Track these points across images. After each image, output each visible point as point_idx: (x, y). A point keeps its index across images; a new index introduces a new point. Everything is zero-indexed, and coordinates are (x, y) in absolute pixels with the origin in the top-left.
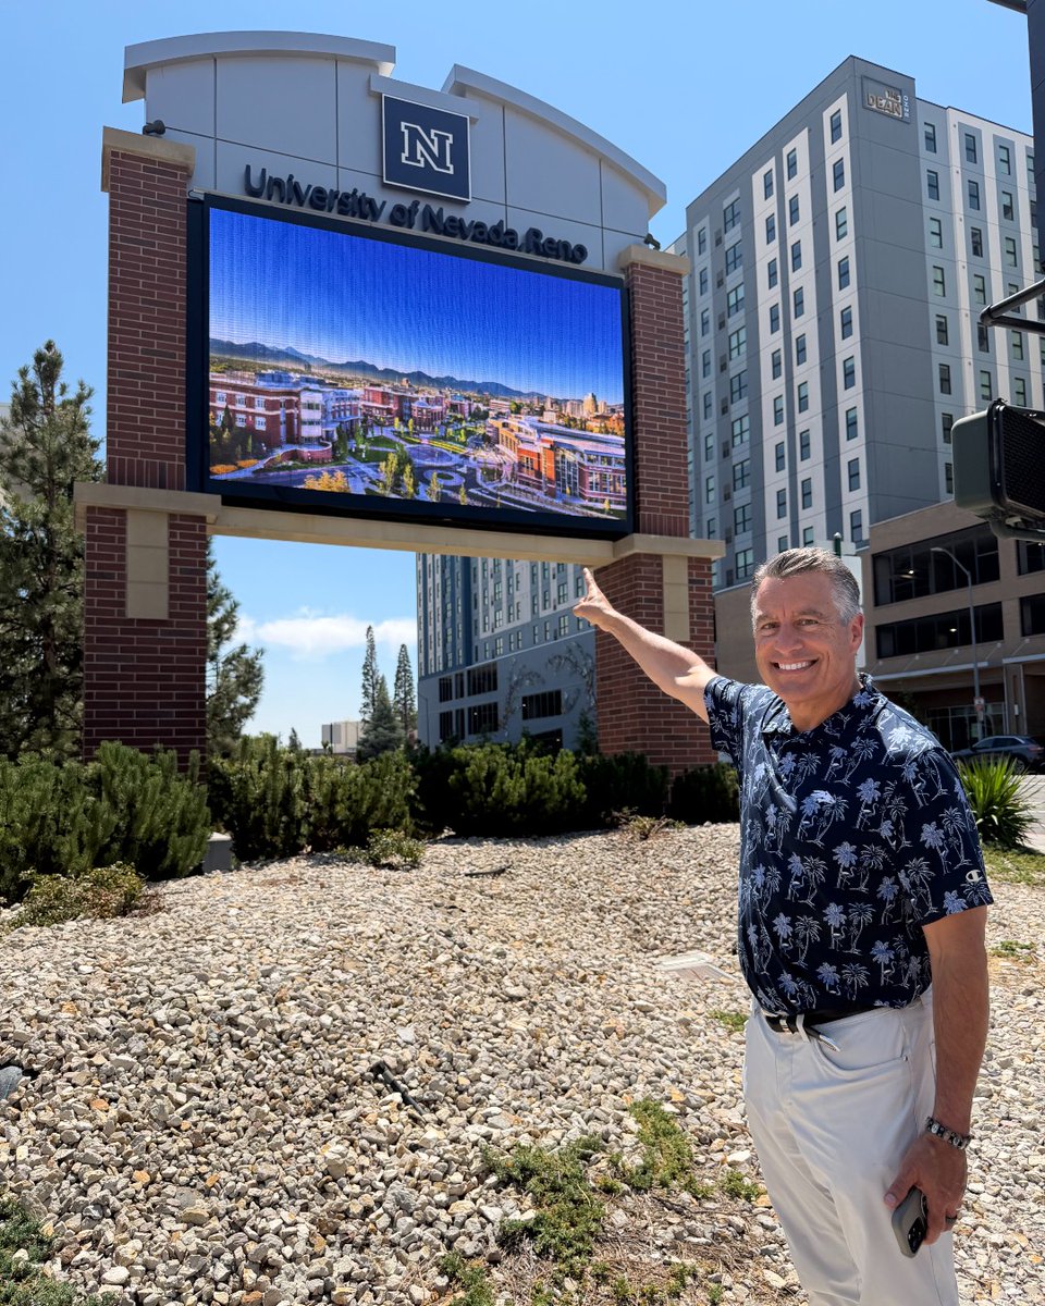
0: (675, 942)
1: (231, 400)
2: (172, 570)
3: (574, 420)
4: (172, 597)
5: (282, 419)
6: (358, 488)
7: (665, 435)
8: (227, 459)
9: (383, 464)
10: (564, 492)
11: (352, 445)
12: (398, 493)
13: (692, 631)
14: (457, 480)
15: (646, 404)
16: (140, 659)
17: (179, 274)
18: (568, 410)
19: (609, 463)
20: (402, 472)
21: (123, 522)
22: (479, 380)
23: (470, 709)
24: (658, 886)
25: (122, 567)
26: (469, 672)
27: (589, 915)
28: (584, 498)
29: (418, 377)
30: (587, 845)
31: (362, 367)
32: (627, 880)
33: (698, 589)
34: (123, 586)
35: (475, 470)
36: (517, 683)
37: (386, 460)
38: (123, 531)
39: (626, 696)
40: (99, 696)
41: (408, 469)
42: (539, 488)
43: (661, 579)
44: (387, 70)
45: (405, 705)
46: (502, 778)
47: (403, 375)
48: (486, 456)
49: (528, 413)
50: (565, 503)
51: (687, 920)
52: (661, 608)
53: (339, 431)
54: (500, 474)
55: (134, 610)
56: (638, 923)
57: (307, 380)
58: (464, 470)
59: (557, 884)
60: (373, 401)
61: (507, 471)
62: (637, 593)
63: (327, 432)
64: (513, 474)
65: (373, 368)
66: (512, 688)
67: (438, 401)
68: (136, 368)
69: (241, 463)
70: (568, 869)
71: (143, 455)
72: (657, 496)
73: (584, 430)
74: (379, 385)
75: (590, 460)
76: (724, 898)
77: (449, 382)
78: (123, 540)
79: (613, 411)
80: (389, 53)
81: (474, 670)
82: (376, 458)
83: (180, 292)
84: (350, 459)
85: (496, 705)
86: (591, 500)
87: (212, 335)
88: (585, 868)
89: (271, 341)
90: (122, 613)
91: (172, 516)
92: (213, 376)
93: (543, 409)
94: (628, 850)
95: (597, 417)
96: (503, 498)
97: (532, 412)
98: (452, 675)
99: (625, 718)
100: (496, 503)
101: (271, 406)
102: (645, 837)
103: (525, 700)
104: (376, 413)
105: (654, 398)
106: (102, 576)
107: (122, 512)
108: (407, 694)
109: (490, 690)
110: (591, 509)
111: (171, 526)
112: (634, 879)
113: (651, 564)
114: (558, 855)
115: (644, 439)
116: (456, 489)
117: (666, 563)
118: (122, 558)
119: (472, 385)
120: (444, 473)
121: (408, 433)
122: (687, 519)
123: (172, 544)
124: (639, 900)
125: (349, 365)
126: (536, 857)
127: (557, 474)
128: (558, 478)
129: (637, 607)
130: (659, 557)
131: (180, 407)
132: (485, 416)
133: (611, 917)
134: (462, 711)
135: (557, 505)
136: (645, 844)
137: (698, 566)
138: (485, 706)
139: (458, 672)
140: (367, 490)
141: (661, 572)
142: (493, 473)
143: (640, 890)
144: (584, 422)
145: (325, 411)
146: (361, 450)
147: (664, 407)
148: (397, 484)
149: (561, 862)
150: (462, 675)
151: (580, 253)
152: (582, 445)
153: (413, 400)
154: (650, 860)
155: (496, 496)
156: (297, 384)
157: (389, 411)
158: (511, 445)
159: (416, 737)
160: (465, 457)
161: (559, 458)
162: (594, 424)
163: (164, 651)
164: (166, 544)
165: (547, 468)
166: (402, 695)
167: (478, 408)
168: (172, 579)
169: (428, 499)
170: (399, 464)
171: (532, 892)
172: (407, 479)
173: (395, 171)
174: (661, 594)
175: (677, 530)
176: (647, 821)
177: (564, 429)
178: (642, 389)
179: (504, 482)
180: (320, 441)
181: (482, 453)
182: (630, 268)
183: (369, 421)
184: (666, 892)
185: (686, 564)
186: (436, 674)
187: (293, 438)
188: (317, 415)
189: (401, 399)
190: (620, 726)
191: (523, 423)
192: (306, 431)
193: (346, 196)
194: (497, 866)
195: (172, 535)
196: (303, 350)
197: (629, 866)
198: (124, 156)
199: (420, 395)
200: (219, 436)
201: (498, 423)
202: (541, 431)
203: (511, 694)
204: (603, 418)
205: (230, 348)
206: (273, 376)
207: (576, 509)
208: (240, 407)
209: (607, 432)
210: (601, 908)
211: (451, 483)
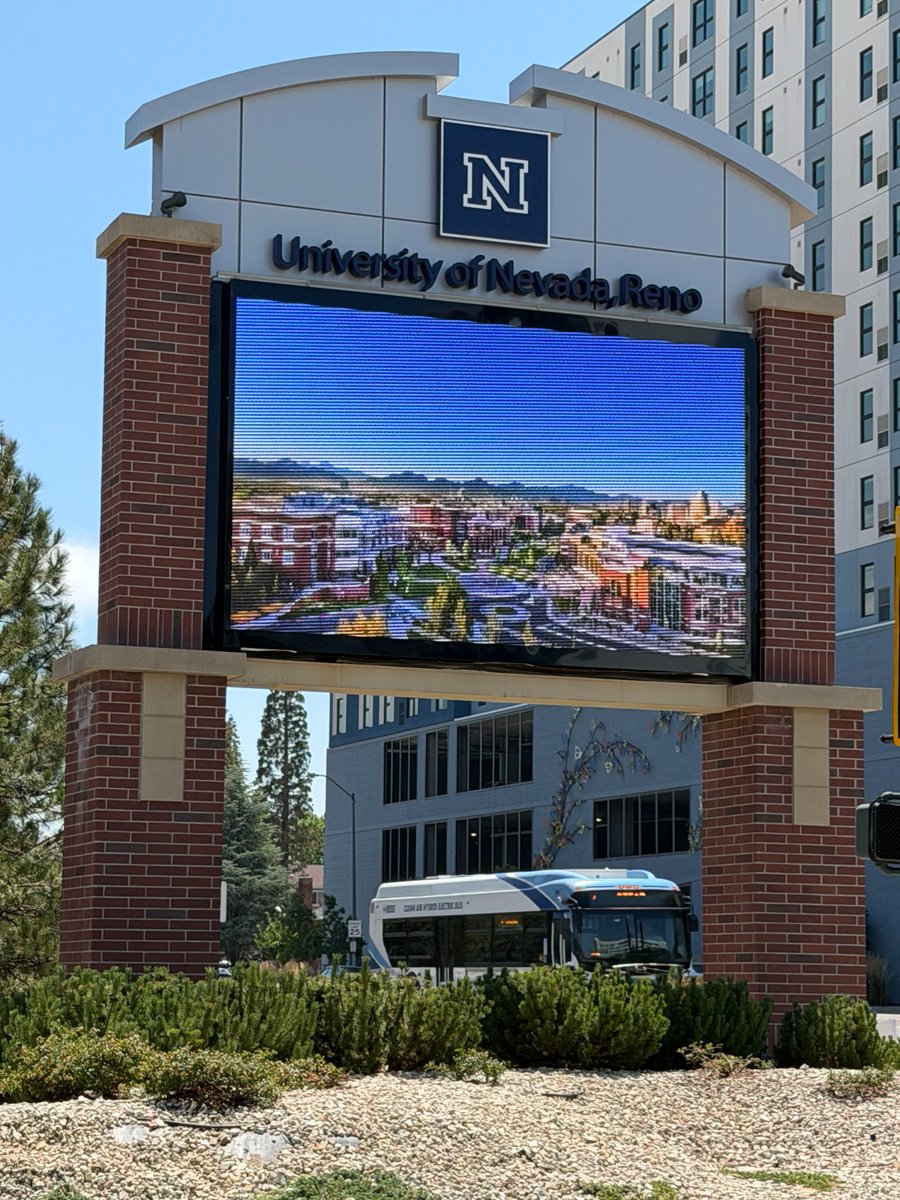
0: (731, 1160)
1: (256, 532)
2: (188, 743)
3: (678, 528)
4: (187, 775)
5: (314, 551)
6: (400, 632)
7: (803, 540)
8: (249, 606)
9: (430, 600)
10: (661, 624)
11: (394, 578)
12: (447, 635)
13: (833, 811)
14: (522, 615)
15: (778, 499)
16: (152, 849)
17: (201, 381)
18: (669, 515)
19: (724, 582)
20: (453, 608)
21: (138, 688)
22: (554, 484)
23: (460, 824)
24: (726, 1118)
25: (136, 741)
26: (462, 730)
27: (655, 1136)
28: (687, 631)
29: (477, 487)
30: (661, 1079)
31: (407, 478)
32: (698, 1112)
33: (842, 754)
34: (136, 762)
35: (544, 602)
36: (582, 766)
37: (435, 594)
38: (138, 698)
39: (739, 899)
40: (109, 892)
41: (460, 603)
42: (629, 622)
43: (790, 741)
44: (448, 87)
45: (284, 798)
46: (575, 1005)
47: (457, 486)
48: (561, 582)
49: (616, 523)
50: (662, 638)
51: (747, 1145)
52: (790, 780)
53: (379, 561)
54: (577, 604)
55: (147, 792)
56: (700, 1146)
57: (343, 501)
58: (530, 601)
59: (626, 1111)
60: (421, 522)
61: (586, 599)
62: (757, 759)
63: (365, 563)
64: (593, 602)
65: (421, 479)
66: (569, 779)
67: (499, 515)
68: (151, 498)
69: (266, 609)
70: (639, 1099)
71: (157, 603)
72: (790, 625)
73: (691, 540)
74: (428, 502)
75: (696, 580)
76: (785, 1129)
77: (514, 489)
78: (137, 709)
79: (731, 512)
80: (449, 63)
81: (474, 727)
82: (421, 593)
83: (200, 401)
84: (391, 596)
85: (526, 820)
86: (697, 633)
87: (237, 455)
88: (656, 1099)
89: (302, 454)
90: (135, 794)
91: (191, 678)
92: (237, 504)
93: (636, 516)
94: (702, 1086)
95: (709, 522)
96: (579, 635)
97: (620, 520)
98: (420, 734)
99: (738, 928)
100: (569, 641)
101: (301, 536)
102: (726, 1074)
103: (600, 807)
104: (424, 536)
105: (789, 491)
106: (115, 751)
107: (137, 676)
108: (290, 769)
109: (513, 780)
110: (697, 645)
111: (189, 690)
112: (704, 1110)
113: (778, 721)
114: (630, 1087)
115: (773, 547)
116: (520, 626)
117: (797, 716)
118: (137, 730)
119: (545, 491)
120: (506, 606)
121: (461, 558)
122: (831, 655)
123: (189, 711)
124: (705, 1128)
125: (393, 479)
126: (608, 1087)
127: (652, 601)
128: (653, 609)
129: (757, 779)
130: (789, 710)
131: (199, 543)
132: (561, 529)
133: (675, 1139)
134: (442, 830)
135: (651, 643)
136: (723, 1081)
137: (844, 722)
138: (499, 819)
139: (435, 728)
140: (410, 632)
141: (791, 731)
142: (567, 604)
143: (707, 1120)
144: (690, 530)
145: (363, 539)
146: (405, 583)
147: (803, 502)
148: (447, 623)
149: (632, 1092)
150: (443, 736)
151: (694, 299)
152: (687, 561)
153: (469, 516)
154: (724, 1096)
155: (570, 632)
156: (332, 506)
157: (440, 532)
158: (594, 566)
159: (318, 883)
160: (533, 584)
161: (655, 580)
162: (704, 533)
163: (177, 838)
164: (183, 711)
165: (640, 594)
166: (278, 773)
167: (550, 521)
168: (188, 753)
169: (484, 641)
170: (450, 597)
171: (603, 1114)
172: (460, 618)
173: (454, 218)
174: (790, 761)
175: (816, 673)
176: (731, 1060)
177: (663, 541)
178: (772, 480)
179: (583, 614)
180: (354, 575)
181: (556, 578)
182: (758, 315)
183: (415, 545)
184: (732, 1123)
185: (827, 718)
186: (377, 730)
187: (326, 574)
188: (352, 543)
189: (456, 515)
190: (731, 938)
191: (609, 536)
192: (343, 564)
193: (394, 258)
194: (569, 1092)
195: (190, 701)
196: (338, 463)
197: (701, 1100)
198: (143, 243)
199: (478, 509)
200: (242, 577)
201: (576, 538)
202: (631, 544)
203: (565, 792)
204: (718, 523)
205: (255, 468)
206: (304, 499)
207: (677, 646)
208: (266, 539)
209: (722, 542)
210: (667, 1132)
211: (514, 619)
